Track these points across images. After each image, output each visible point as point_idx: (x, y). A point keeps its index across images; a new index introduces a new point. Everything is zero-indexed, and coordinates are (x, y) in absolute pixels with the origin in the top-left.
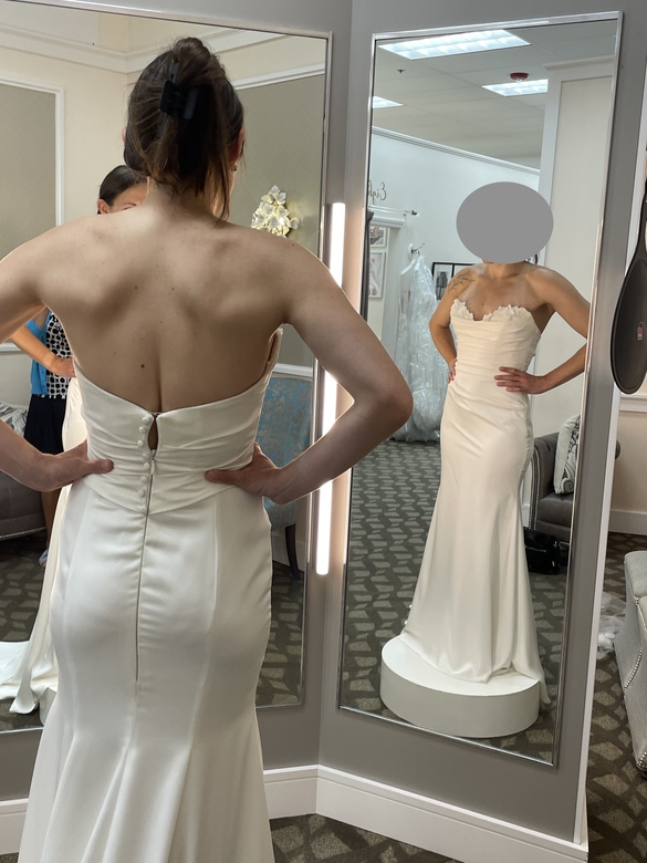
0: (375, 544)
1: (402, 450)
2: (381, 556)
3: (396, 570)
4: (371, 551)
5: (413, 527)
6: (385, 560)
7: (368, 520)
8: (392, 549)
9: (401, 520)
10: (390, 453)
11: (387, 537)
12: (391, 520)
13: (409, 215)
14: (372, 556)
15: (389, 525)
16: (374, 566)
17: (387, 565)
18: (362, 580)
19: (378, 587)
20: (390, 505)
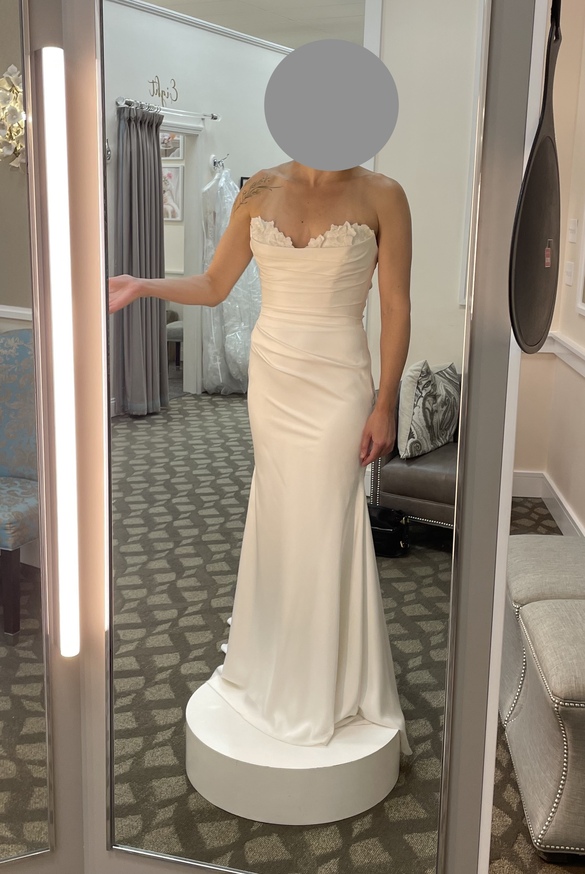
0: (184, 533)
1: (217, 406)
2: (190, 550)
3: (210, 568)
4: (177, 544)
5: (232, 506)
6: (196, 555)
7: (174, 501)
8: (205, 538)
9: (216, 498)
10: (203, 410)
11: (199, 523)
12: (204, 498)
13: (208, 120)
14: (179, 551)
15: (201, 505)
16: (181, 565)
17: (198, 561)
18: (164, 587)
19: (186, 595)
20: (202, 479)
